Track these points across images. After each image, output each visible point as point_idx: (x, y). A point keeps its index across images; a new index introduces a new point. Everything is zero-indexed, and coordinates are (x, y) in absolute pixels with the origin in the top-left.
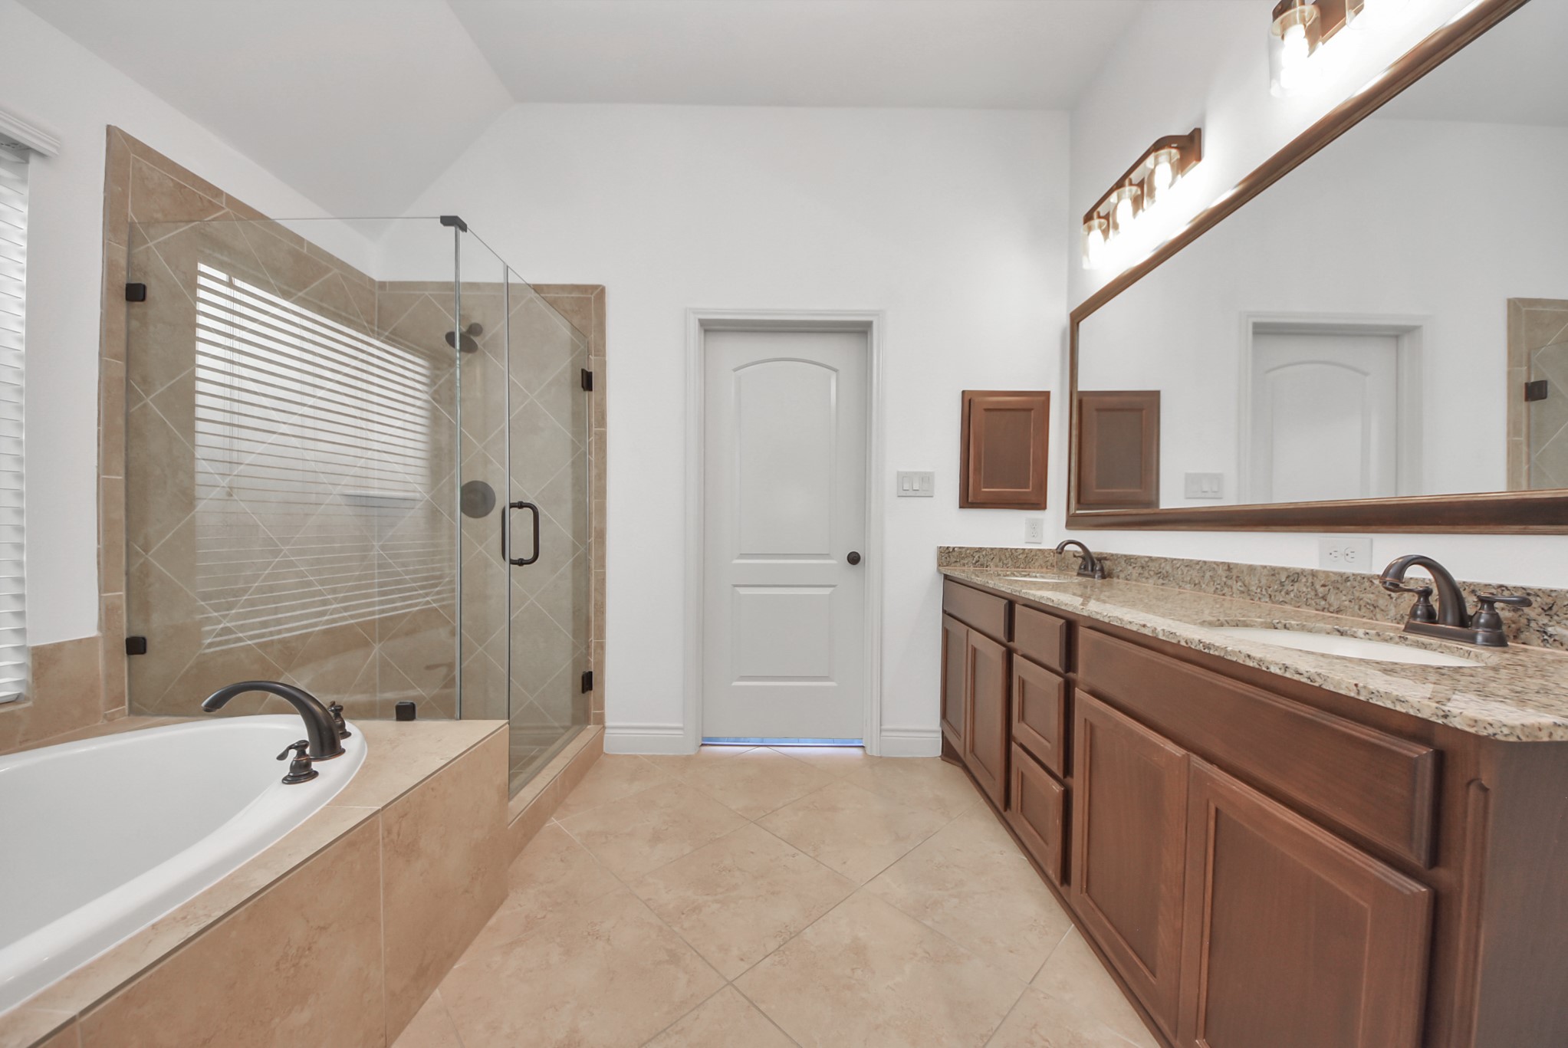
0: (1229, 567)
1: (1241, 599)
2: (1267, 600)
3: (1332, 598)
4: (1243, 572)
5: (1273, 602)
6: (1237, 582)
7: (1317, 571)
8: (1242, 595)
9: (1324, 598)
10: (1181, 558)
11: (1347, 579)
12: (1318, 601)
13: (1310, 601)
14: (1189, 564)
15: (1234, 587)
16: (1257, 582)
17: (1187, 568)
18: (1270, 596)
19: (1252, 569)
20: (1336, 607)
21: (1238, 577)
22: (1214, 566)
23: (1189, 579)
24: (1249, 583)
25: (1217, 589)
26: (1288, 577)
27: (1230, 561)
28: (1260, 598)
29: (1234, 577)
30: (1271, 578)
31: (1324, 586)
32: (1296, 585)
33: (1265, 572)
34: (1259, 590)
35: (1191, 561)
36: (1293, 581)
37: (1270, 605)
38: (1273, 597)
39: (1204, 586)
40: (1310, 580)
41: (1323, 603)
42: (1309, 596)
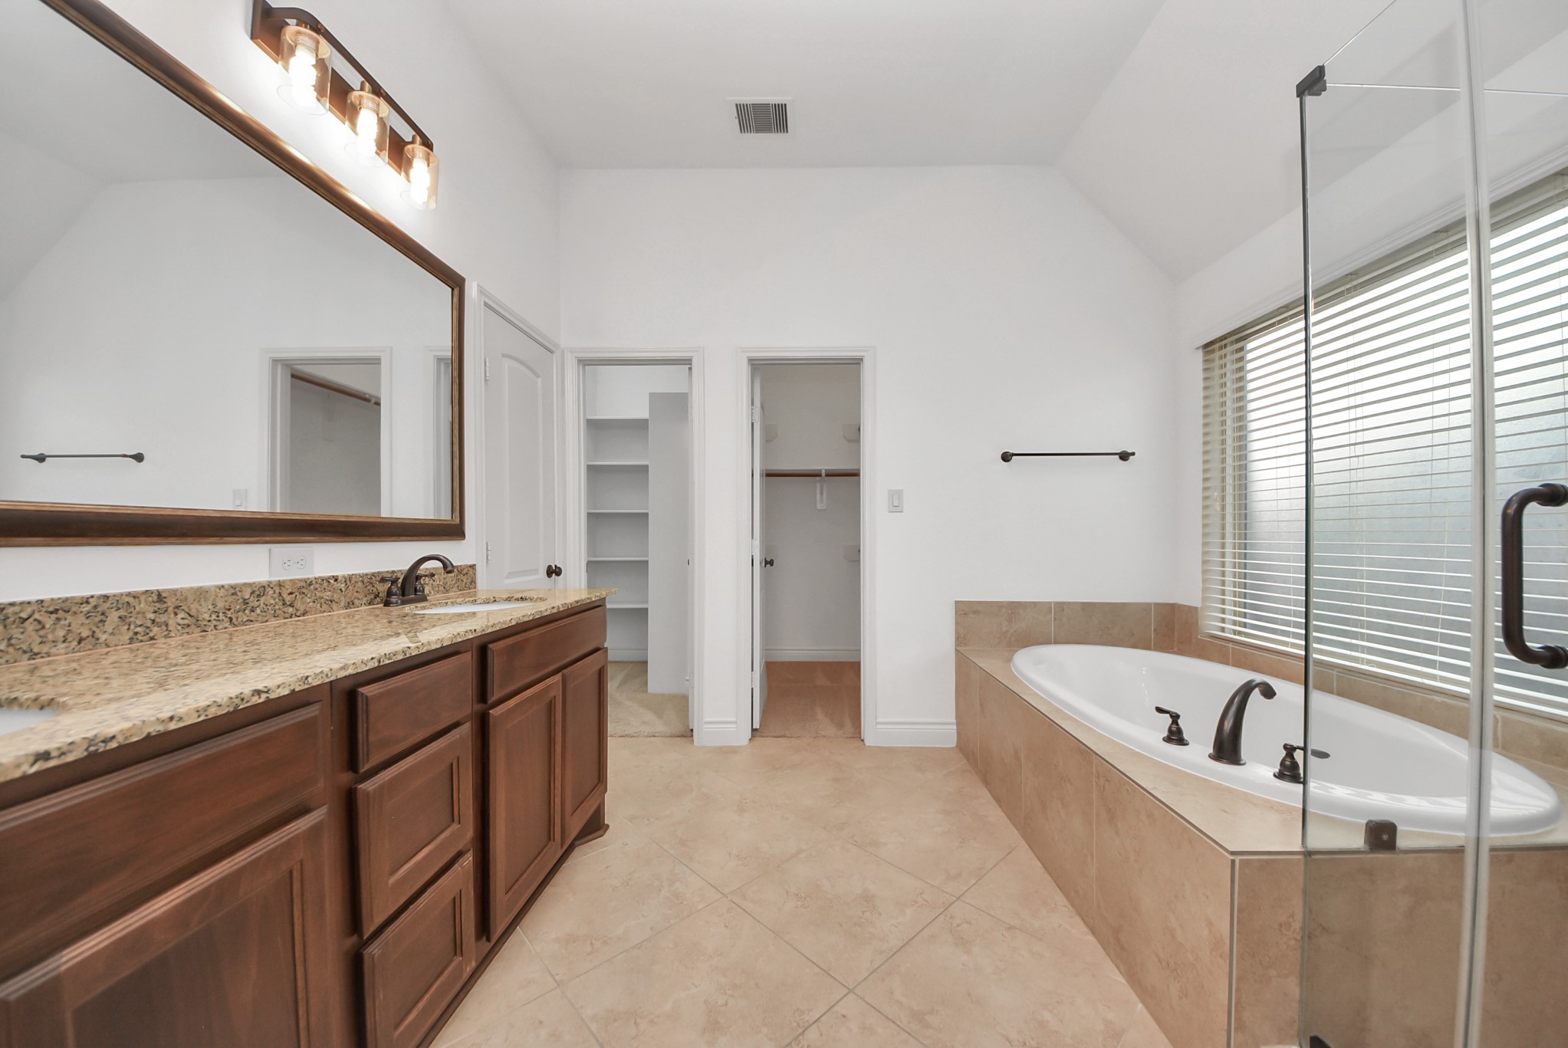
0: (160, 597)
1: (186, 637)
2: (227, 625)
3: (298, 604)
4: (186, 599)
5: (236, 626)
6: (176, 614)
7: (284, 581)
8: (187, 630)
9: (291, 605)
10: (33, 598)
11: (311, 584)
12: (285, 609)
13: (278, 612)
14: (60, 609)
15: (171, 622)
16: (210, 607)
17: (54, 616)
18: (231, 619)
19: (201, 593)
20: (302, 611)
21: (177, 607)
22: (131, 600)
23: (61, 633)
24: (198, 611)
25: (136, 633)
26: (253, 593)
27: (160, 588)
28: (215, 626)
29: (170, 609)
30: (231, 599)
31: (291, 593)
32: (262, 599)
33: (222, 592)
34: (214, 617)
35: (66, 600)
36: (259, 596)
37: (231, 629)
38: (234, 620)
39: (103, 637)
40: (277, 592)
41: (291, 610)
42: (277, 607)
